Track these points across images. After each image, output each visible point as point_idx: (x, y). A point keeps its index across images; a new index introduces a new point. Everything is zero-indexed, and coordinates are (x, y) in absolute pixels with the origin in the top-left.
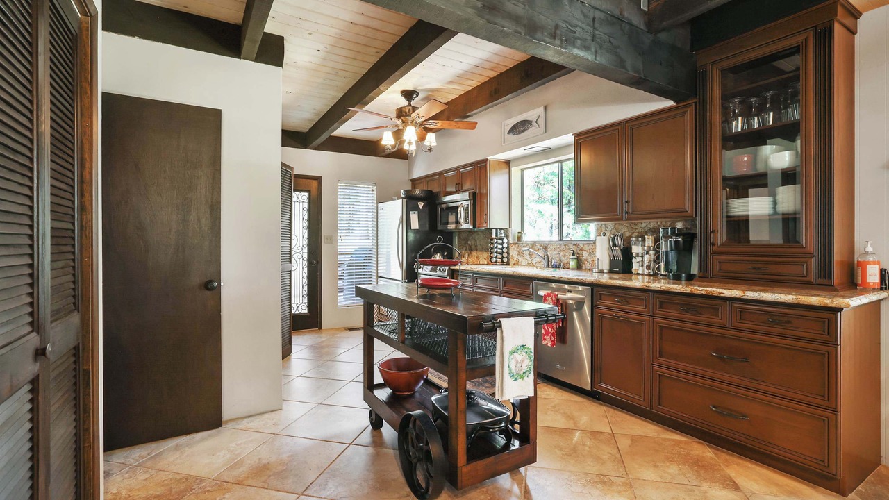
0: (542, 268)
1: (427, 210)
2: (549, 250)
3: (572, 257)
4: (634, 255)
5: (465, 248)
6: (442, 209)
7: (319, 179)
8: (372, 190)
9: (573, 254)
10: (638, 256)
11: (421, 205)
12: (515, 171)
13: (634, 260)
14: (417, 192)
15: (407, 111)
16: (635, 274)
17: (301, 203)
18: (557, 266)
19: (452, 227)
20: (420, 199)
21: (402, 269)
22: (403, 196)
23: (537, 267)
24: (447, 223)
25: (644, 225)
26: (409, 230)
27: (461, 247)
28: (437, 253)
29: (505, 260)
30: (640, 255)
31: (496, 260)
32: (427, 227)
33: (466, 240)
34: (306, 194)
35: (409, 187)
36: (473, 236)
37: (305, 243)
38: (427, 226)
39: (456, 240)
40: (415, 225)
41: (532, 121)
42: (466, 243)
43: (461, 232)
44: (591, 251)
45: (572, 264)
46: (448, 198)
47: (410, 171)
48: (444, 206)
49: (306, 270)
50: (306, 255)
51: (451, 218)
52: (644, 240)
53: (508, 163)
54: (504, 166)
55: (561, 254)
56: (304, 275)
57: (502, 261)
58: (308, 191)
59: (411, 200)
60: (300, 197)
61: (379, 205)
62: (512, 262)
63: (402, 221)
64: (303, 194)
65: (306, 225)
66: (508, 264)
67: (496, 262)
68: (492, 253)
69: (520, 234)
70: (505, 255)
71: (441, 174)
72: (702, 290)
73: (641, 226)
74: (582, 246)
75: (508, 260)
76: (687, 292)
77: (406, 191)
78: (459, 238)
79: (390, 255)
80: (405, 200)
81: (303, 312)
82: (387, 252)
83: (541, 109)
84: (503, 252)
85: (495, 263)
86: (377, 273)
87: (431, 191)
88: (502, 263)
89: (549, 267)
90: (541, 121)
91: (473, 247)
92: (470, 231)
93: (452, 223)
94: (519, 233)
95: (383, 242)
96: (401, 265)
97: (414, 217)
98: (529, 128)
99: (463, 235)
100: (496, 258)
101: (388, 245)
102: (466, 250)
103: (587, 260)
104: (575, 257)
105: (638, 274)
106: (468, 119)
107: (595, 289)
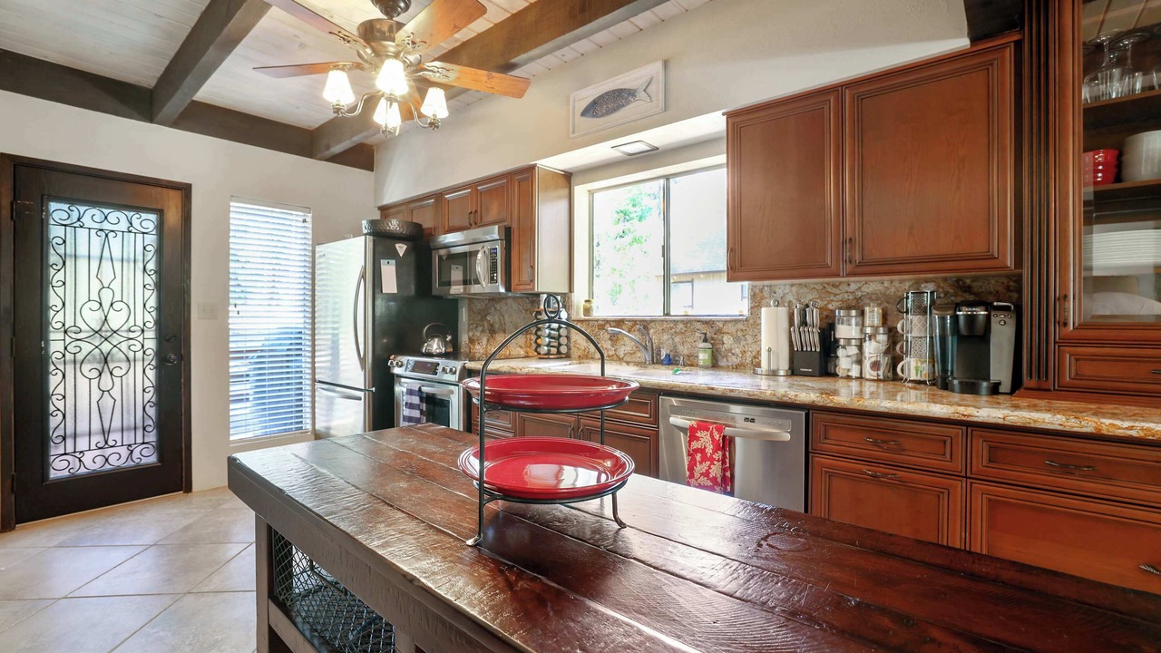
0: (641, 364)
1: (412, 258)
2: (652, 331)
3: (702, 345)
4: (842, 342)
5: (480, 328)
6: (440, 257)
7: (185, 190)
8: (304, 221)
9: (705, 340)
10: (849, 344)
11: (401, 248)
12: (580, 192)
13: (840, 352)
14: (394, 225)
15: (385, 28)
16: (842, 378)
17: (139, 237)
18: (671, 361)
19: (456, 289)
20: (400, 238)
21: (363, 366)
22: (365, 231)
23: (628, 363)
24: (449, 284)
25: (853, 287)
26: (378, 296)
27: (473, 325)
28: (433, 337)
29: (564, 349)
30: (853, 342)
31: (549, 351)
32: (412, 290)
33: (483, 314)
34: (153, 217)
35: (377, 216)
36: (498, 307)
37: (150, 319)
38: (413, 287)
39: (464, 315)
40: (390, 285)
41: (635, 91)
42: (483, 318)
43: (472, 299)
44: (740, 334)
45: (703, 357)
46: (450, 238)
47: (378, 189)
48: (443, 252)
49: (151, 374)
50: (151, 345)
51: (457, 274)
52: (862, 314)
53: (568, 178)
54: (562, 181)
55: (677, 339)
56: (148, 384)
57: (559, 352)
58: (160, 213)
59: (382, 240)
60: (136, 222)
61: (318, 249)
62: (575, 353)
63: (363, 276)
64: (144, 216)
65: (150, 280)
66: (568, 356)
67: (549, 353)
68: (539, 337)
69: (587, 304)
70: (563, 340)
71: (439, 196)
72: (1131, 428)
73: (846, 288)
74: (721, 326)
75: (569, 349)
76: (1084, 430)
77: (373, 223)
78: (470, 310)
79: (338, 341)
80: (370, 238)
81: (145, 461)
82: (334, 335)
83: (659, 65)
84: (560, 336)
85: (547, 357)
86: (314, 373)
87: (418, 226)
88: (560, 356)
89: (653, 363)
90: (657, 89)
91: (497, 326)
92: (494, 299)
93: (457, 283)
94: (586, 301)
95: (326, 316)
96: (363, 361)
97: (389, 270)
98: (628, 103)
99: (479, 306)
100: (548, 345)
101: (334, 322)
102: (483, 331)
103: (730, 350)
104: (708, 345)
105: (849, 378)
106: (515, 73)
107: (814, 416)
